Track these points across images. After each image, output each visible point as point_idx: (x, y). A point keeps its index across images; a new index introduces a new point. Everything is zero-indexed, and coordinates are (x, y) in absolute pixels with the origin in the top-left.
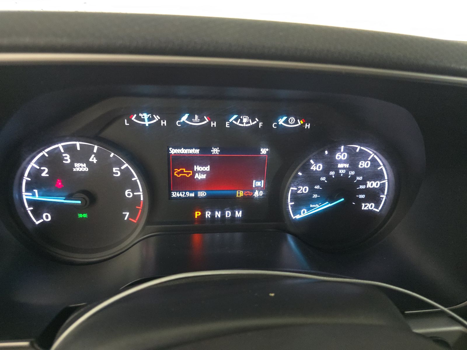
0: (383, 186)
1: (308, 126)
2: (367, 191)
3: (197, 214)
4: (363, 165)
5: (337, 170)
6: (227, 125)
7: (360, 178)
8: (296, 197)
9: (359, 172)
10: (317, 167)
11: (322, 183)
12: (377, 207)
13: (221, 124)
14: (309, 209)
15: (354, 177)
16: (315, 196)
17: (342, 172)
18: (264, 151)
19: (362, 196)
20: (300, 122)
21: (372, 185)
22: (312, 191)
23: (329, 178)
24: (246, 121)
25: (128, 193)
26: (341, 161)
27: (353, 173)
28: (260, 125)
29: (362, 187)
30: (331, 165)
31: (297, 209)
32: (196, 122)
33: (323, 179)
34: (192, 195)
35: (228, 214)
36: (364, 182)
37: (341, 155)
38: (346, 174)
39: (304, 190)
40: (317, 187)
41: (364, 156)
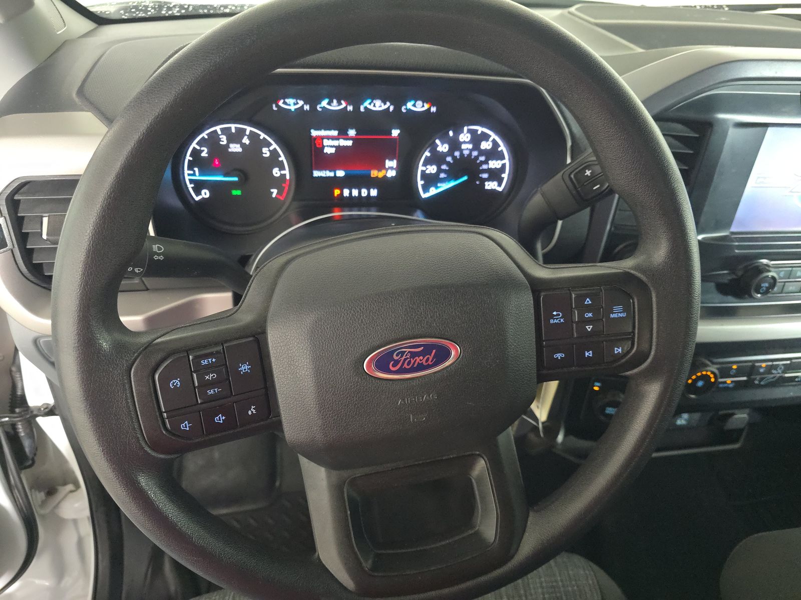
0: (504, 165)
1: (434, 109)
2: (489, 171)
3: (337, 192)
4: (486, 145)
5: (461, 151)
6: (362, 109)
7: (482, 158)
8: (424, 176)
9: (482, 152)
10: (443, 148)
11: (448, 164)
12: (500, 185)
13: (357, 108)
14: (437, 187)
15: (477, 158)
16: (442, 175)
17: (466, 153)
18: (395, 133)
19: (485, 176)
20: (426, 106)
21: (494, 164)
22: (440, 170)
23: (454, 158)
24: (378, 106)
25: (276, 172)
26: (465, 142)
27: (475, 153)
28: (392, 108)
29: (485, 167)
30: (455, 145)
31: (426, 188)
32: (335, 106)
33: (449, 159)
34: (331, 174)
35: (364, 193)
36: (486, 162)
37: (465, 137)
38: (470, 155)
39: (432, 169)
40: (444, 167)
41: (486, 137)
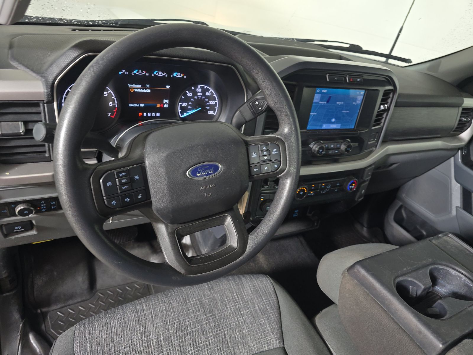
0: (216, 103)
1: (185, 77)
2: (210, 105)
3: (140, 114)
4: (208, 94)
5: (197, 96)
6: (153, 75)
7: (207, 100)
8: (182, 107)
9: (207, 97)
10: (190, 95)
11: (192, 102)
12: (214, 113)
13: (150, 75)
14: (187, 113)
15: (204, 99)
16: (189, 107)
17: (200, 97)
18: (168, 87)
19: (208, 108)
20: (182, 75)
21: (212, 103)
22: (188, 105)
23: (194, 99)
24: (160, 74)
25: (110, 104)
26: (199, 92)
27: (204, 97)
28: (166, 76)
29: (208, 104)
30: (195, 93)
31: (182, 114)
32: (140, 73)
33: (192, 100)
34: (138, 106)
35: (154, 115)
36: (208, 102)
37: (199, 90)
38: (201, 98)
39: (185, 104)
40: (190, 103)
41: (208, 90)
